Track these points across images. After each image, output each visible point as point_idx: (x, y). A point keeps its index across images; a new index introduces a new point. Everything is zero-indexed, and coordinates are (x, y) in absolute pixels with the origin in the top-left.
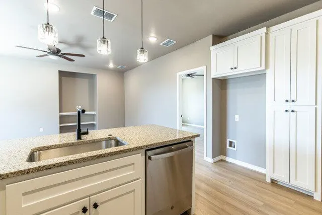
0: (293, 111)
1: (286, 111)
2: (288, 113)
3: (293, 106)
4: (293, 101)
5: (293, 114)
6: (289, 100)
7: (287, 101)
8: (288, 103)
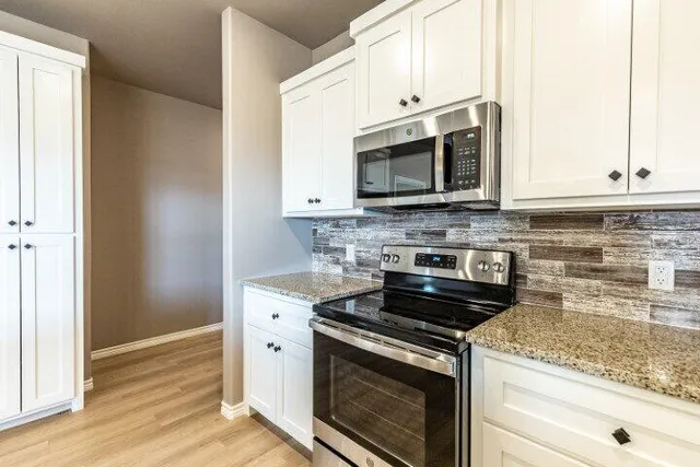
0: (28, 246)
1: (12, 247)
2: (16, 251)
3: (28, 236)
4: (28, 224)
5: (27, 254)
6: (16, 219)
7: (12, 223)
8: (16, 228)
